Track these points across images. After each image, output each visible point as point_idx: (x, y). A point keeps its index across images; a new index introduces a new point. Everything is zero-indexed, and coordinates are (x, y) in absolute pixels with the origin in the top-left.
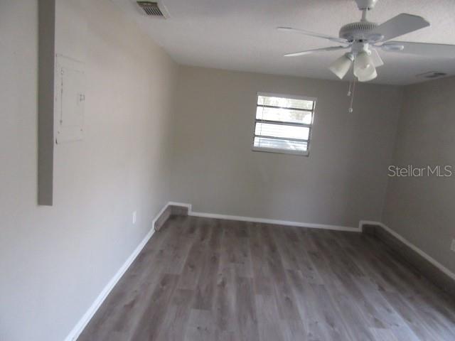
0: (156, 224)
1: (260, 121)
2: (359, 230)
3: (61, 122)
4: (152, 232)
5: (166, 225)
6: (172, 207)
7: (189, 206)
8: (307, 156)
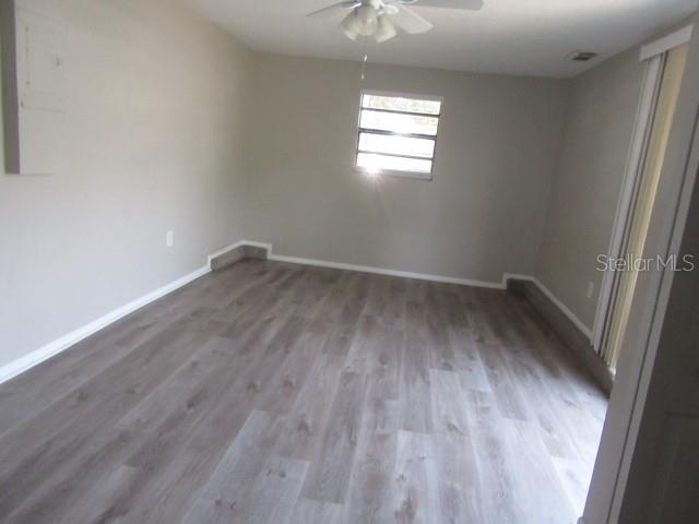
0: (214, 261)
1: (364, 130)
2: (503, 286)
3: (28, 83)
4: (206, 269)
5: (230, 266)
6: (245, 248)
7: (268, 246)
8: (431, 180)
